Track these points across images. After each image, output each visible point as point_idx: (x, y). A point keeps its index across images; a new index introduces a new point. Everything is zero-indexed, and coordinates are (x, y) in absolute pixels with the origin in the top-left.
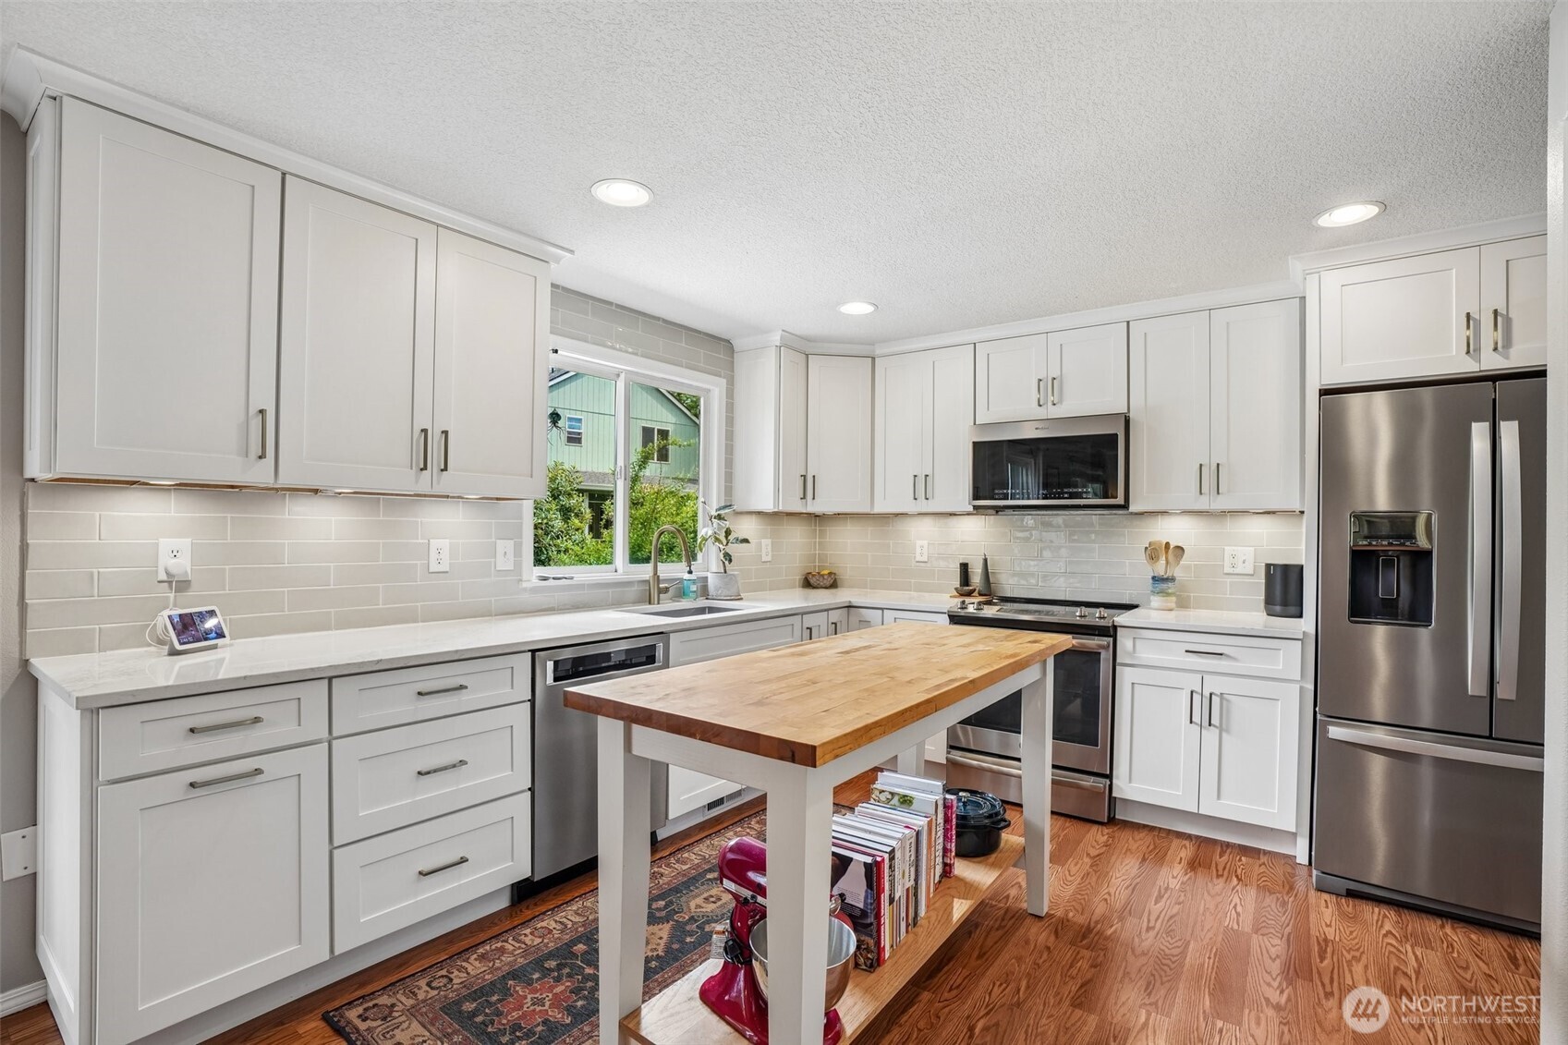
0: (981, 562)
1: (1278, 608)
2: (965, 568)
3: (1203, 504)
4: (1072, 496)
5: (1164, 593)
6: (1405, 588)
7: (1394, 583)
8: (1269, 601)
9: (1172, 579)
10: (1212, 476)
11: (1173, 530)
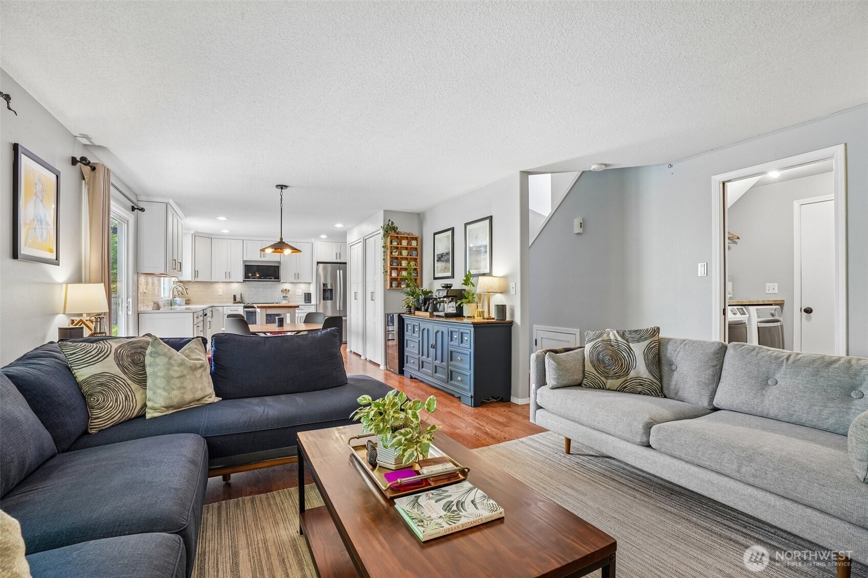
0: (240, 295)
1: (307, 301)
2: (235, 296)
3: (295, 281)
4: (269, 279)
5: (286, 300)
6: (329, 295)
7: (328, 294)
8: (305, 300)
9: (287, 297)
10: (297, 276)
11: (287, 286)
